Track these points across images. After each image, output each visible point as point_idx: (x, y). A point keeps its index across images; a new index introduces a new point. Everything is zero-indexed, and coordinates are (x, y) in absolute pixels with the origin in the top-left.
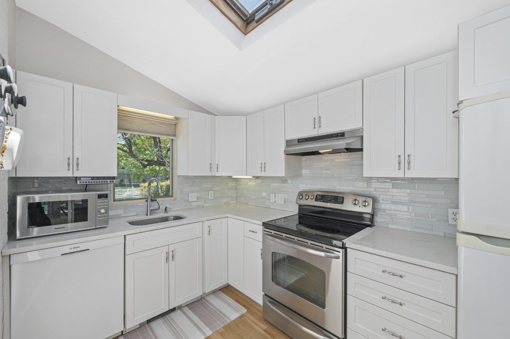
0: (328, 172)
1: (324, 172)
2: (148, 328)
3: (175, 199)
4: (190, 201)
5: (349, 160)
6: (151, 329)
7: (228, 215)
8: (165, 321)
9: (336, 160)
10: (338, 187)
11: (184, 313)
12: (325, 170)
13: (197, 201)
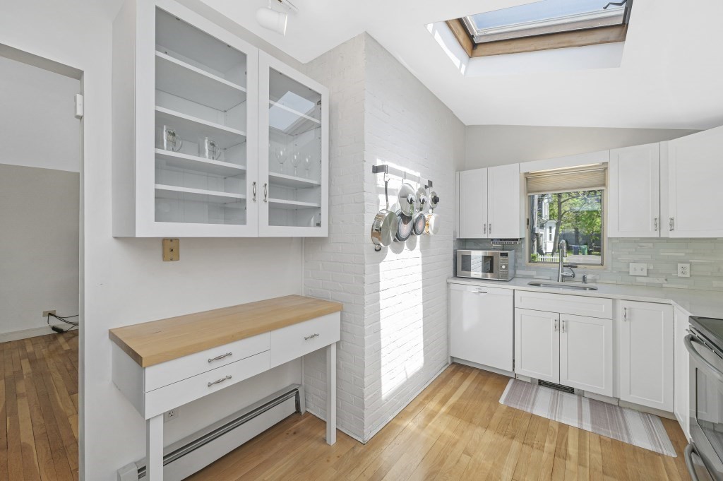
2: (536, 387)
3: (605, 269)
4: (631, 274)
6: (537, 389)
7: (672, 302)
8: (554, 394)
11: (580, 402)
13: (647, 276)
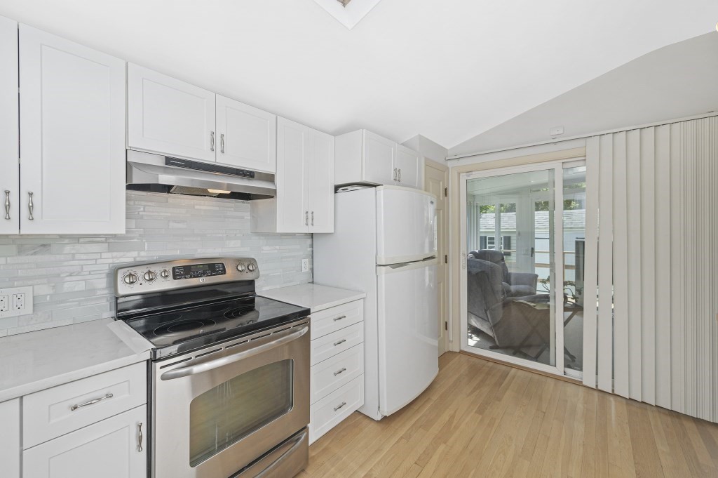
0: (180, 225)
1: (172, 225)
5: (217, 208)
9: (197, 207)
10: (199, 251)
12: (175, 222)
